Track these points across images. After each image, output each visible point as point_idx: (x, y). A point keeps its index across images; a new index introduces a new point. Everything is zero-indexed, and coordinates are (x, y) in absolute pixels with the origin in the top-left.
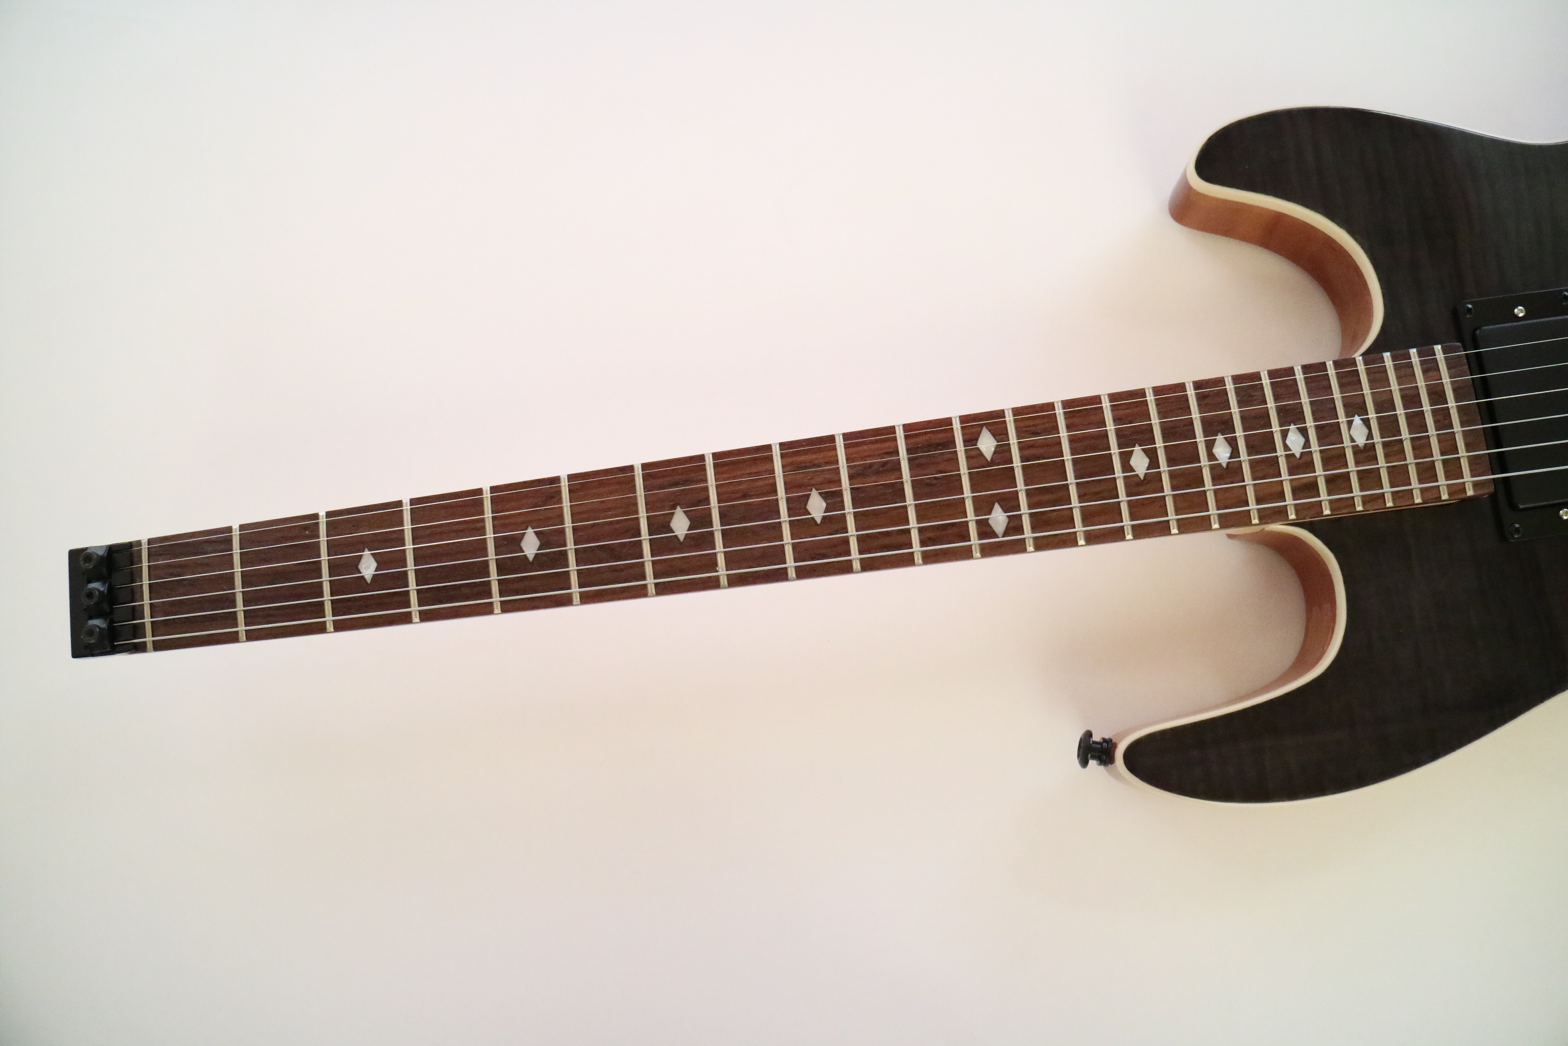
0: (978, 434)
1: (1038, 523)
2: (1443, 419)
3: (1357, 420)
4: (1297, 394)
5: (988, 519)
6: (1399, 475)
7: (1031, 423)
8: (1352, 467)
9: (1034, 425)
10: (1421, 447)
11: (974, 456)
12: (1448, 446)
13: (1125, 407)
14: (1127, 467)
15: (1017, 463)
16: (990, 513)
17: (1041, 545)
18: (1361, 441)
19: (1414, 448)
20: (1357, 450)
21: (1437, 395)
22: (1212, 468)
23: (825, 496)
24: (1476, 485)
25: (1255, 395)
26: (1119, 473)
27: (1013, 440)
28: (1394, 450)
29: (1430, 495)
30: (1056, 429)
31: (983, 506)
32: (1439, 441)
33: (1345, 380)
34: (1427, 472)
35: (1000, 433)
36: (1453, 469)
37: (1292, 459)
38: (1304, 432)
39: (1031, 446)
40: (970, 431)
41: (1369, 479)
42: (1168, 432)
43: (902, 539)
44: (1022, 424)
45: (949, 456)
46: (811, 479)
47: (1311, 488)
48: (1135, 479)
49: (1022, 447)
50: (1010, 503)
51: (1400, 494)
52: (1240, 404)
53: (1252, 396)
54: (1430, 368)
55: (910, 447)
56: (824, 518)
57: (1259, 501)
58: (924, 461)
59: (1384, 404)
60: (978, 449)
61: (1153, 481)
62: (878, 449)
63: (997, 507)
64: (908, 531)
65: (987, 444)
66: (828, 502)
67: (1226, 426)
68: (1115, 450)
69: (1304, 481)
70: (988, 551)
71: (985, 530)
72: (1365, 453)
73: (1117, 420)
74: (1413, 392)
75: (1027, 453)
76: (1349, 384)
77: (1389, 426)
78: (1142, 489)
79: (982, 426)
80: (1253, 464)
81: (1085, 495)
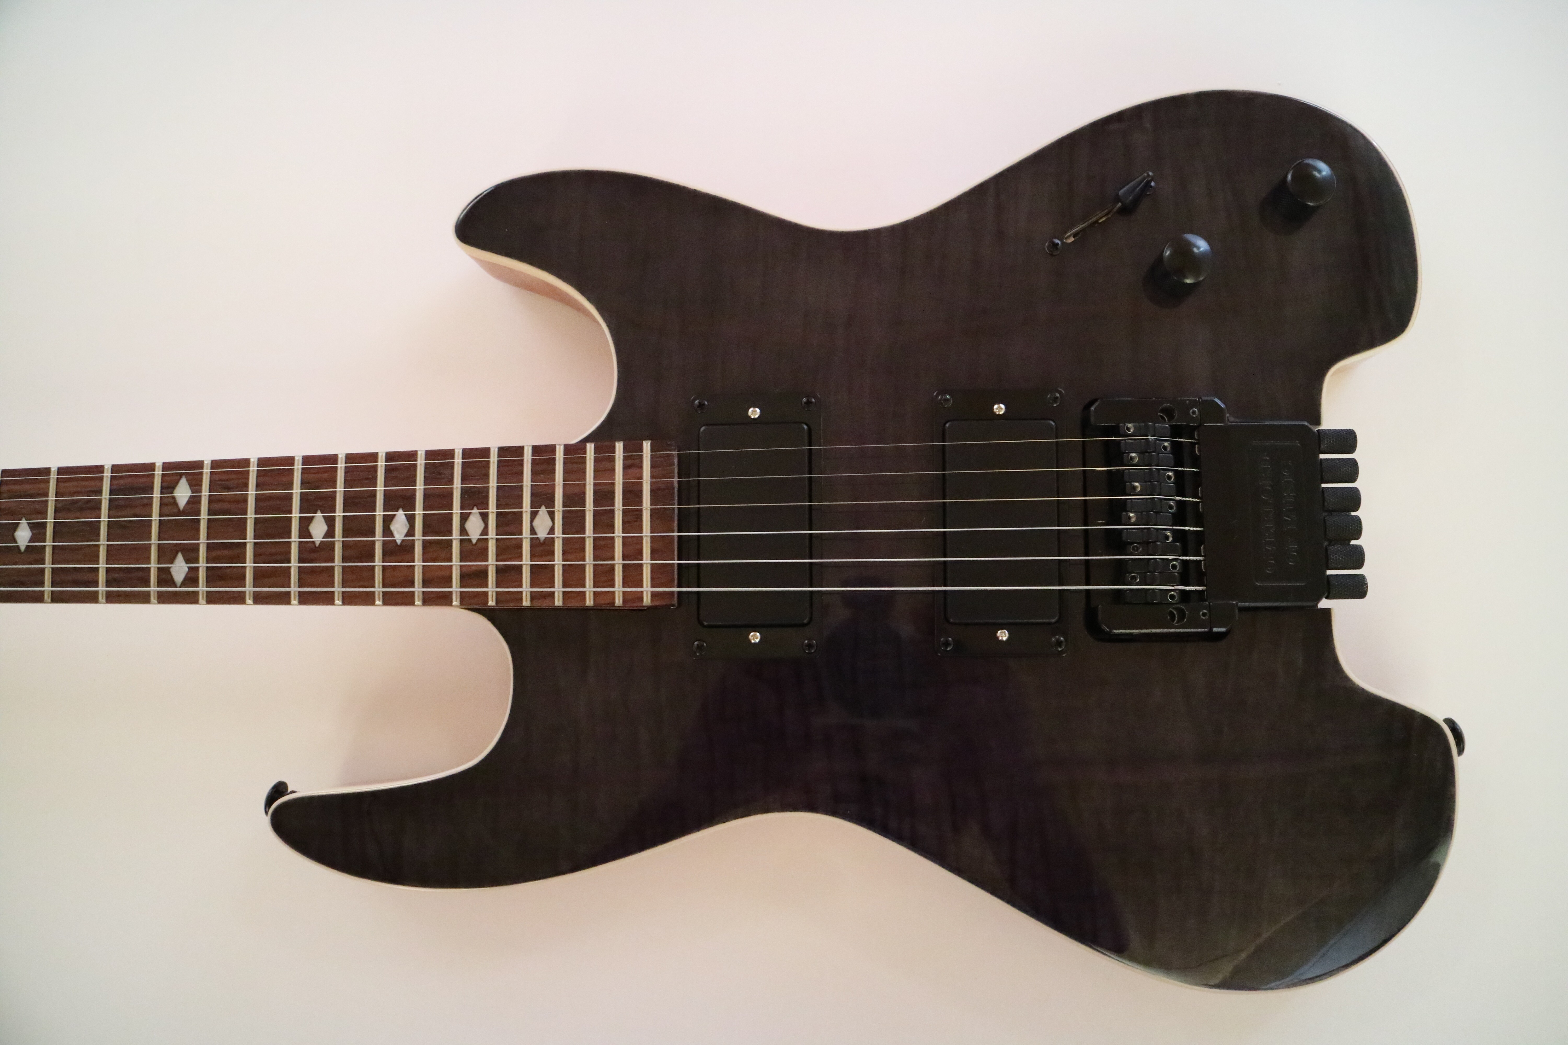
0: (177, 483)
1: (214, 577)
2: (633, 520)
3: (543, 511)
4: (486, 476)
5: (170, 567)
6: (574, 575)
7: (224, 477)
8: (526, 561)
9: (227, 480)
10: (603, 548)
11: (168, 504)
12: (633, 550)
13: (315, 471)
14: (305, 531)
15: (204, 516)
16: (172, 561)
17: (212, 599)
18: (542, 534)
19: (595, 547)
20: (536, 544)
21: (632, 494)
22: (385, 543)
23: (32, 526)
24: (654, 595)
25: (444, 474)
26: (295, 538)
27: (205, 493)
28: (574, 548)
29: (602, 601)
30: (245, 486)
31: (167, 554)
32: (624, 544)
33: (539, 468)
34: (604, 576)
35: (195, 484)
36: (632, 576)
37: (466, 544)
38: (485, 517)
39: (221, 500)
40: (171, 478)
41: (542, 575)
42: (350, 502)
43: (89, 577)
44: (217, 477)
45: (145, 501)
46: (23, 508)
47: (480, 576)
48: (311, 545)
49: (211, 500)
50: (191, 555)
51: (572, 595)
52: (427, 481)
53: (440, 474)
54: (633, 464)
55: (114, 487)
56: (27, 547)
57: (425, 584)
58: (123, 503)
59: (574, 498)
60: (174, 498)
61: (326, 549)
62: (86, 487)
63: (180, 557)
64: (97, 569)
65: (182, 493)
66: (35, 532)
67: (407, 502)
68: (296, 514)
69: (473, 568)
70: (164, 599)
71: (165, 578)
72: (542, 548)
73: (304, 484)
74: (608, 488)
75: (216, 506)
76: (543, 472)
77: (574, 522)
78: (314, 555)
79: (181, 475)
80: (426, 545)
81: (260, 555)
